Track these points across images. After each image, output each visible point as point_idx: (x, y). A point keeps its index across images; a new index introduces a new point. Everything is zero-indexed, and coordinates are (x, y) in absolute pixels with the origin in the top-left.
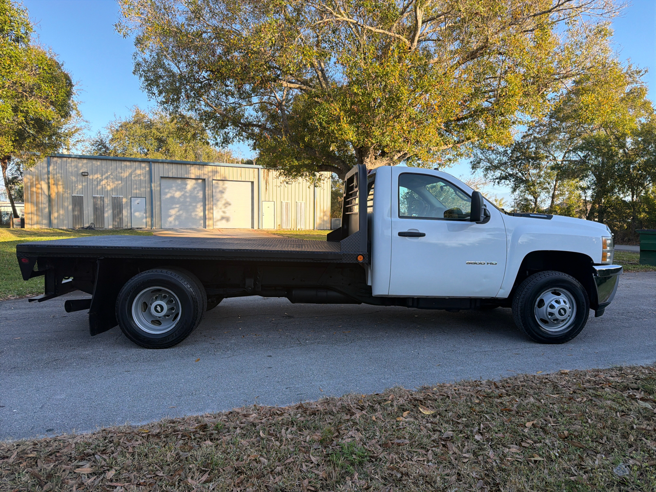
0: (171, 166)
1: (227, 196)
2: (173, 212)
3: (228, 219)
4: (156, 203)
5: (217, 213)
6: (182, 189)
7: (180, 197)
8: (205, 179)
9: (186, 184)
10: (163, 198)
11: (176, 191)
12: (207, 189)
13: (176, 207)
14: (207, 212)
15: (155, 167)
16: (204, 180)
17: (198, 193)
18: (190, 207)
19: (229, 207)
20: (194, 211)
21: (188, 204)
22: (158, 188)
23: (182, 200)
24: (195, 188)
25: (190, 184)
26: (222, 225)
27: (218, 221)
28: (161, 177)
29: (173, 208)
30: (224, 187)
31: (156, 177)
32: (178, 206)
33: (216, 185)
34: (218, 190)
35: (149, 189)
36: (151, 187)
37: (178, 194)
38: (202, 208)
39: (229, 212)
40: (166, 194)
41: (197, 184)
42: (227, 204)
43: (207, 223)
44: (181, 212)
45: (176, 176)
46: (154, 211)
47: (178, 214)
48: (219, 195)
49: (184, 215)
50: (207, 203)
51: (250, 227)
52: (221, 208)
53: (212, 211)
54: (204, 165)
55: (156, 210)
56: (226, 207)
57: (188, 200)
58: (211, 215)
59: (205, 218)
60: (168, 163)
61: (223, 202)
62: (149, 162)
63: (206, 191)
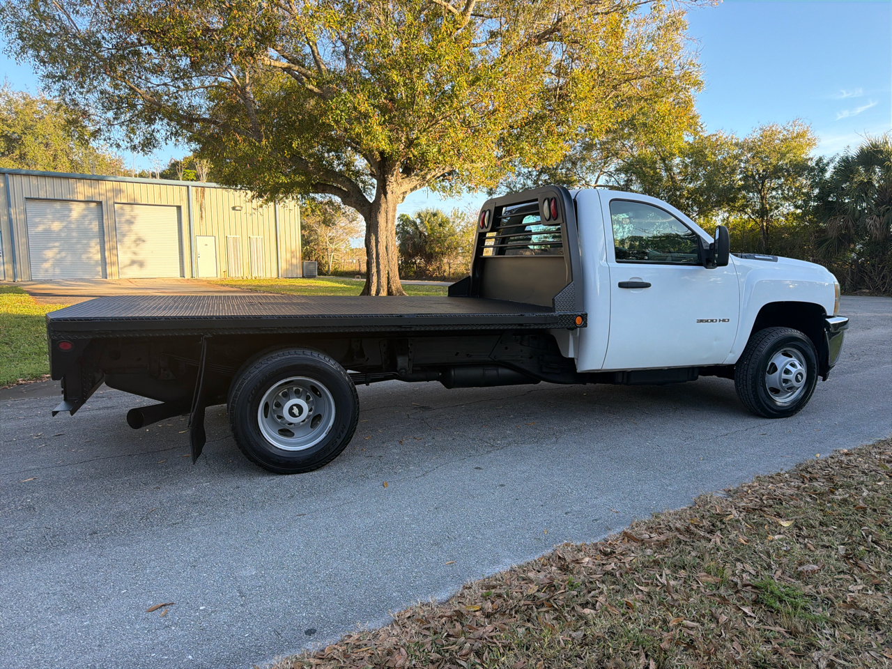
0: (42, 181)
1: (139, 228)
2: (50, 254)
3: (141, 264)
4: (20, 240)
5: (124, 256)
6: (63, 217)
7: (60, 230)
8: (101, 202)
9: (70, 210)
10: (32, 231)
11: (53, 221)
12: (105, 217)
13: (55, 247)
14: (107, 254)
15: (15, 182)
16: (100, 203)
17: (90, 223)
18: (79, 246)
19: (142, 245)
20: (86, 252)
21: (74, 241)
22: (22, 217)
23: (63, 235)
24: (84, 216)
25: (77, 210)
26: (134, 272)
27: (125, 266)
28: (27, 198)
29: (50, 248)
30: (133, 214)
31: (17, 198)
32: (57, 244)
33: (120, 211)
34: (123, 219)
35: (5, 218)
36: (9, 215)
37: (56, 226)
38: (98, 247)
39: (144, 253)
40: (36, 225)
41: (88, 209)
42: (139, 241)
43: (109, 271)
44: (63, 254)
45: (52, 197)
46: (17, 253)
47: (59, 256)
48: (125, 227)
49: (69, 258)
50: (106, 239)
51: (177, 274)
52: (129, 248)
53: (115, 252)
54: (98, 180)
55: (21, 251)
56: (138, 245)
57: (75, 234)
58: (114, 259)
59: (104, 262)
60: (37, 176)
61: (133, 237)
62: (4, 174)
63: (104, 221)
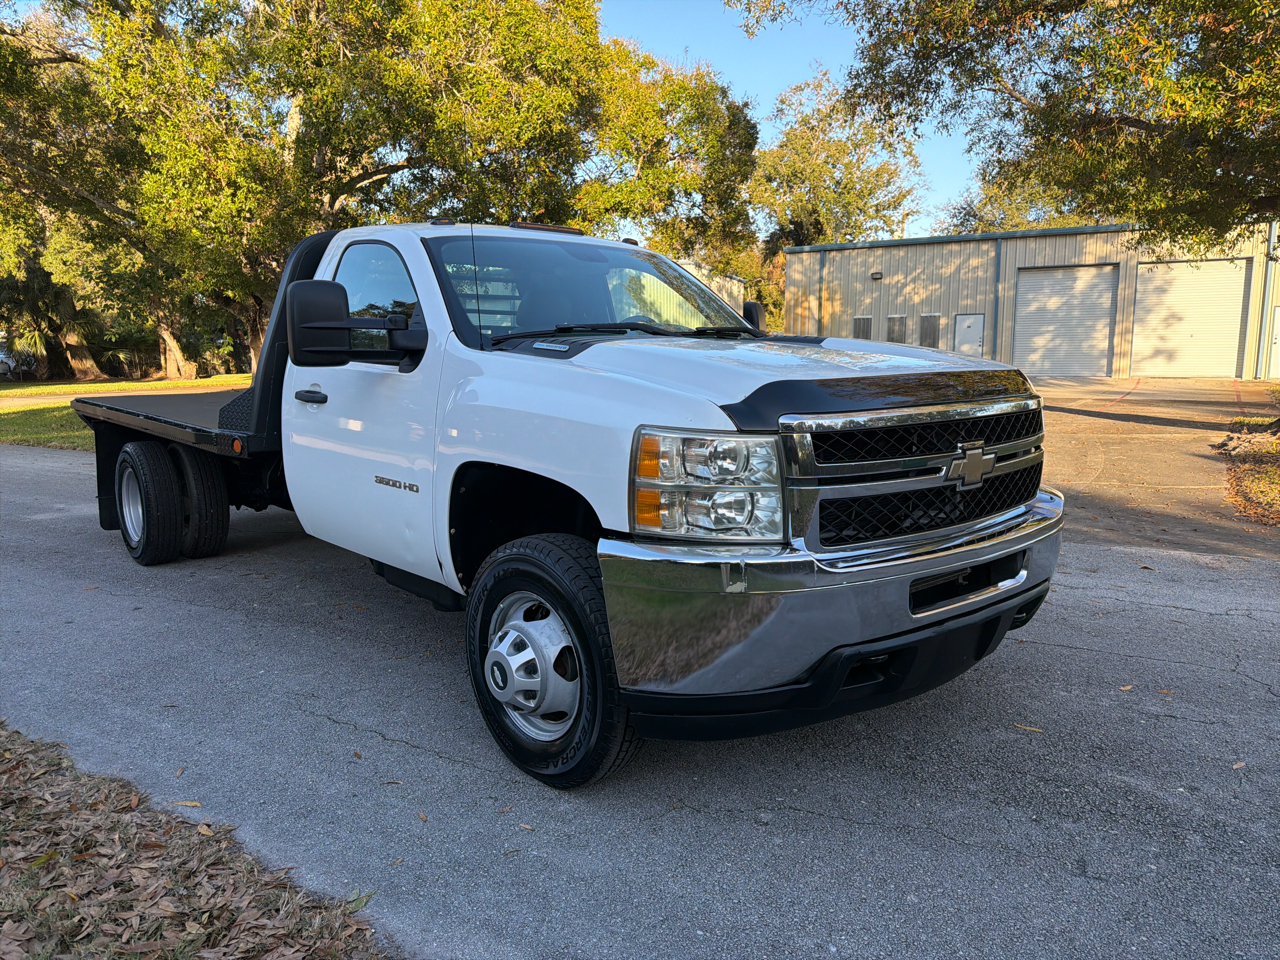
0: (1041, 243)
1: (1173, 300)
2: (1040, 342)
3: (1170, 355)
4: (1006, 324)
5: (1142, 341)
6: (1064, 290)
7: (1059, 308)
8: (1118, 264)
9: (1075, 279)
10: (1022, 312)
11: (1050, 297)
12: (1121, 286)
13: (1048, 332)
14: (1116, 340)
15: (1008, 247)
16: (1116, 265)
17: (1100, 297)
18: (1079, 330)
19: (1177, 326)
20: (1088, 337)
21: (1074, 322)
22: (1012, 293)
23: (1061, 314)
24: (1093, 287)
25: (1084, 278)
26: (1158, 368)
27: (1144, 359)
28: (1019, 269)
29: (1042, 334)
30: (1168, 277)
31: (1008, 270)
32: (1051, 328)
33: (1147, 275)
34: (1151, 287)
35: (992, 296)
36: (996, 291)
37: (1053, 303)
38: (1107, 331)
39: (1176, 337)
40: (1028, 303)
41: (1098, 276)
42: (1173, 318)
43: (1116, 365)
44: (1058, 341)
45: (1051, 264)
46: (999, 341)
47: (1051, 345)
48: (1152, 299)
49: (1065, 347)
50: (1119, 317)
51: (1232, 373)
52: (1154, 330)
53: (1129, 337)
54: (1118, 232)
55: (1004, 339)
56: (1169, 325)
57: (1076, 313)
58: (1126, 347)
59: (1111, 353)
60: (1035, 237)
61: (1163, 313)
62: (997, 239)
63: (1119, 292)
